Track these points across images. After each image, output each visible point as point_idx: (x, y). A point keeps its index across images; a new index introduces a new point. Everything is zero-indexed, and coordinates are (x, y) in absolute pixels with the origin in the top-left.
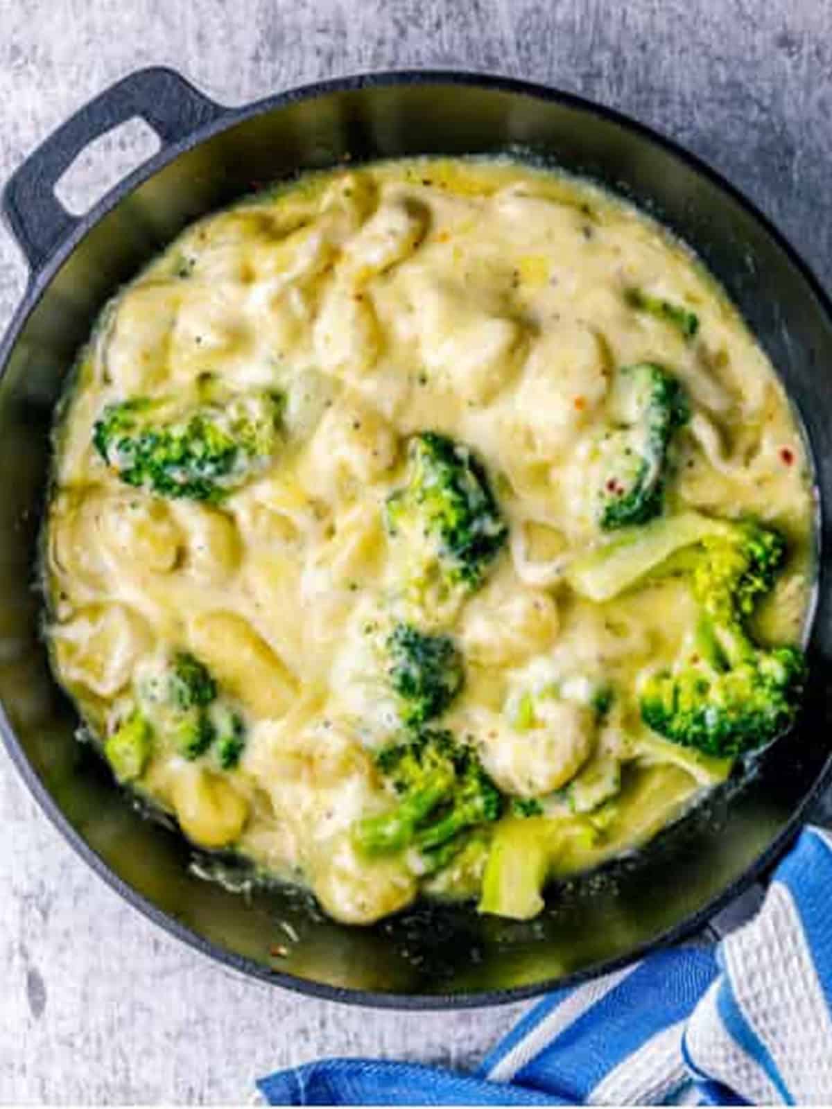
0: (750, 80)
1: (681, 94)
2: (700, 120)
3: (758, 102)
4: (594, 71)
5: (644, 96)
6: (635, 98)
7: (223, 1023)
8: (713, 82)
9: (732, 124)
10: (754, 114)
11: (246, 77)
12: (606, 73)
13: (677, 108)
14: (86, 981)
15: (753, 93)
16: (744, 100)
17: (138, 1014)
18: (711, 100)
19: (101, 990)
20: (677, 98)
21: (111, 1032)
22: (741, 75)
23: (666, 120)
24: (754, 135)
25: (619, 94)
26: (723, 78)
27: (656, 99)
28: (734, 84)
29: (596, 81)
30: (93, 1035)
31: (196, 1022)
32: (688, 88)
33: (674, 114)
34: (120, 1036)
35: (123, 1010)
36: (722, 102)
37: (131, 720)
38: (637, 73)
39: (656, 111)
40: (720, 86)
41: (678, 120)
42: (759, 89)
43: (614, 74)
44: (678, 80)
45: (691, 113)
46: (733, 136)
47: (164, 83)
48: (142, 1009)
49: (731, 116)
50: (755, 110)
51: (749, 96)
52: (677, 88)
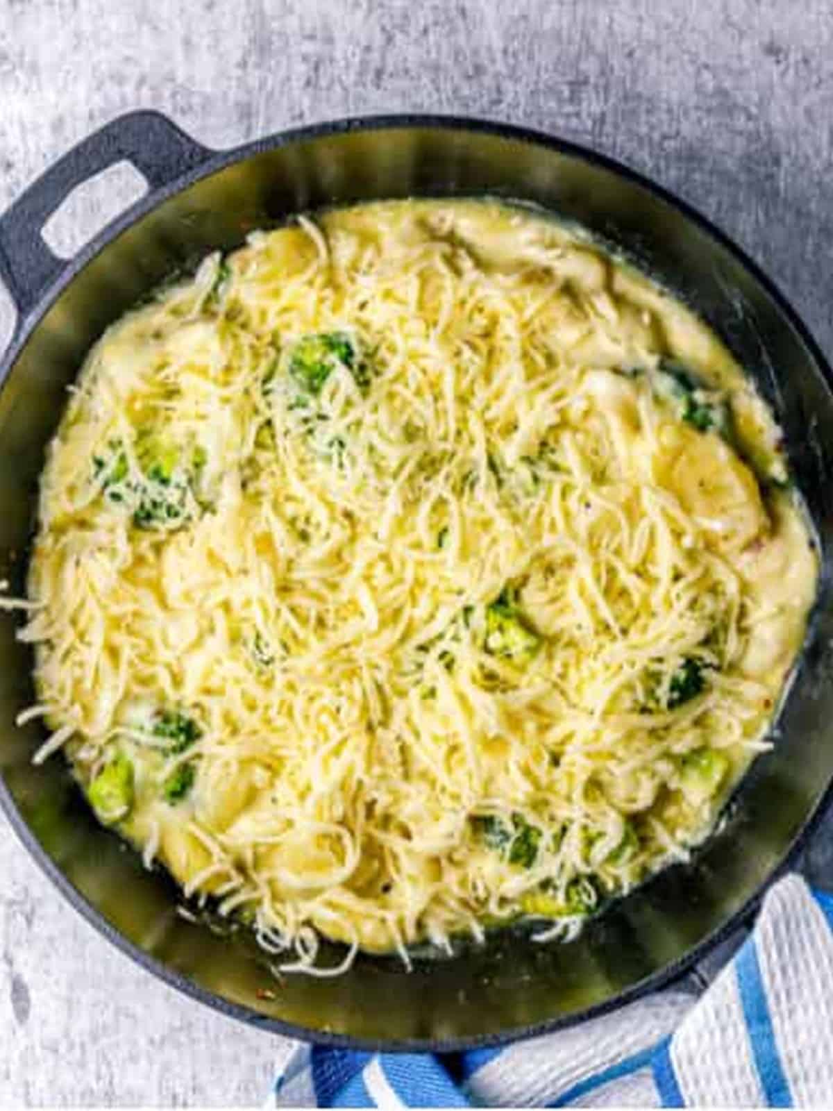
0: (737, 88)
1: (668, 101)
2: (686, 128)
3: (746, 110)
4: (581, 78)
5: (631, 105)
6: (622, 106)
7: (206, 1030)
8: (699, 89)
9: (720, 134)
10: (741, 122)
11: (234, 83)
12: (592, 80)
13: (664, 117)
14: (71, 987)
15: (740, 100)
16: (730, 109)
17: (122, 1018)
18: (697, 108)
19: (86, 997)
20: (664, 106)
21: (95, 1039)
22: (728, 84)
23: (652, 128)
24: (740, 142)
25: (606, 101)
26: (710, 86)
27: (644, 107)
28: (721, 92)
29: (583, 88)
30: (77, 1040)
31: (181, 1029)
32: (675, 96)
33: (660, 121)
34: (104, 1041)
35: (108, 1016)
36: (709, 111)
37: (115, 763)
38: (624, 82)
39: (643, 118)
40: (706, 95)
41: (665, 129)
42: (747, 99)
43: (602, 82)
44: (664, 88)
45: (679, 122)
46: (720, 144)
47: (151, 127)
48: (127, 1016)
49: (719, 125)
50: (743, 118)
51: (735, 105)
52: (664, 96)
